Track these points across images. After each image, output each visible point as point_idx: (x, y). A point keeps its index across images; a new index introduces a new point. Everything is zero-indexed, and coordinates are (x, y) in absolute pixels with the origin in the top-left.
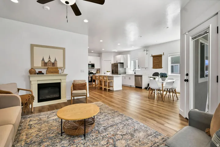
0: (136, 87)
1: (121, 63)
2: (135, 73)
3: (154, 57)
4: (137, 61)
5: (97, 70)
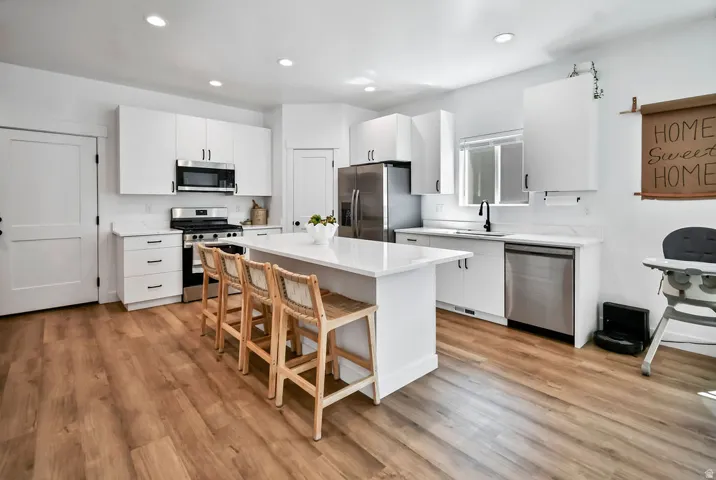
0: (513, 325)
1: (397, 164)
2: (488, 227)
3: (651, 113)
4: (498, 149)
5: (255, 206)
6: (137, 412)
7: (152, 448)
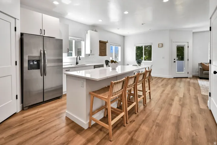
6: (173, 124)
7: (175, 114)
